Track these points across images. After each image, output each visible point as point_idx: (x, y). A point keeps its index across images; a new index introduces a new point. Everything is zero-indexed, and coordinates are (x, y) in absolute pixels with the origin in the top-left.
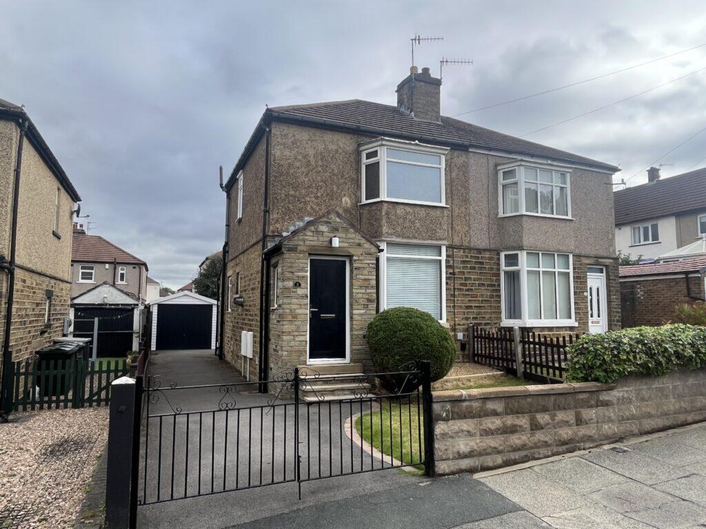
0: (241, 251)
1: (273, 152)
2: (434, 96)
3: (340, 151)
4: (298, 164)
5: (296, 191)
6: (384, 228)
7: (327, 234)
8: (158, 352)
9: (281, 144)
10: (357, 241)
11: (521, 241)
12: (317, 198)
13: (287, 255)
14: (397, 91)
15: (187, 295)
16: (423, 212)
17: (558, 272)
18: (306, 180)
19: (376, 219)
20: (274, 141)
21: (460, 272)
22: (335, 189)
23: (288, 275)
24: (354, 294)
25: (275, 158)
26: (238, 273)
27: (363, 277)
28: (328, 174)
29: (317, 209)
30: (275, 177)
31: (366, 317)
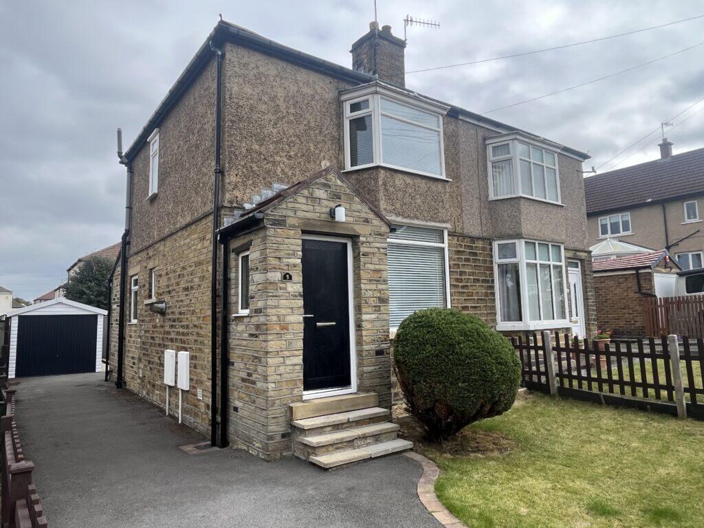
0: (157, 238)
1: (227, 85)
2: (398, 58)
3: (317, 97)
4: (263, 107)
5: (261, 146)
6: (382, 203)
7: (326, 203)
8: (20, 380)
9: (240, 76)
10: (364, 215)
11: (520, 228)
12: (290, 158)
13: (271, 232)
14: (351, 52)
15: (61, 303)
16: (423, 184)
17: (553, 265)
18: (275, 131)
19: (369, 190)
20: (229, 71)
21: (455, 265)
22: (312, 148)
23: (274, 262)
24: (363, 292)
25: (231, 94)
26: (151, 270)
27: (371, 267)
28: (302, 127)
29: (290, 174)
30: (232, 121)
31: (377, 324)
